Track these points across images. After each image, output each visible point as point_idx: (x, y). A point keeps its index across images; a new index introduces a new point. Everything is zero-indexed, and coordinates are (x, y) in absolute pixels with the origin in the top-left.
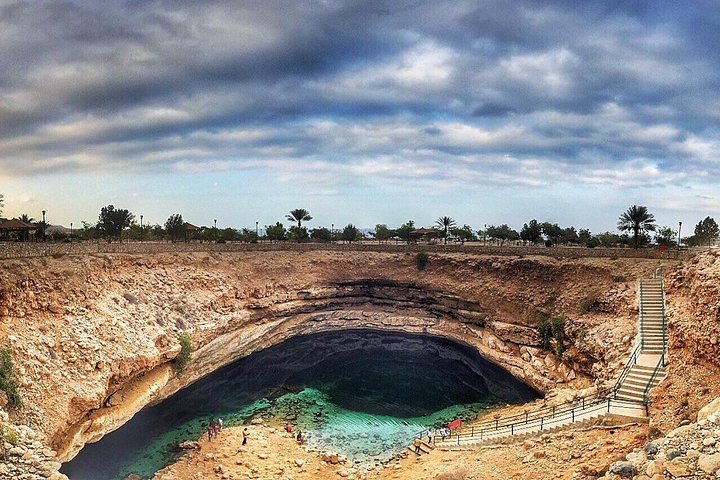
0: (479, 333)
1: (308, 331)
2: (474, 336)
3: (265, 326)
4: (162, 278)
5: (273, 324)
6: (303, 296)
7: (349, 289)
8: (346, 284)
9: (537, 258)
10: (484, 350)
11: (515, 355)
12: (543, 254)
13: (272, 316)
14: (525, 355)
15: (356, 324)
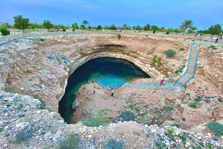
0: (135, 59)
1: (94, 58)
2: (134, 60)
3: (85, 58)
4: (54, 49)
5: (86, 57)
6: (92, 49)
7: (103, 47)
8: (102, 46)
9: (152, 37)
10: (136, 64)
11: (144, 66)
12: (153, 36)
13: (86, 55)
14: (147, 66)
15: (104, 56)
